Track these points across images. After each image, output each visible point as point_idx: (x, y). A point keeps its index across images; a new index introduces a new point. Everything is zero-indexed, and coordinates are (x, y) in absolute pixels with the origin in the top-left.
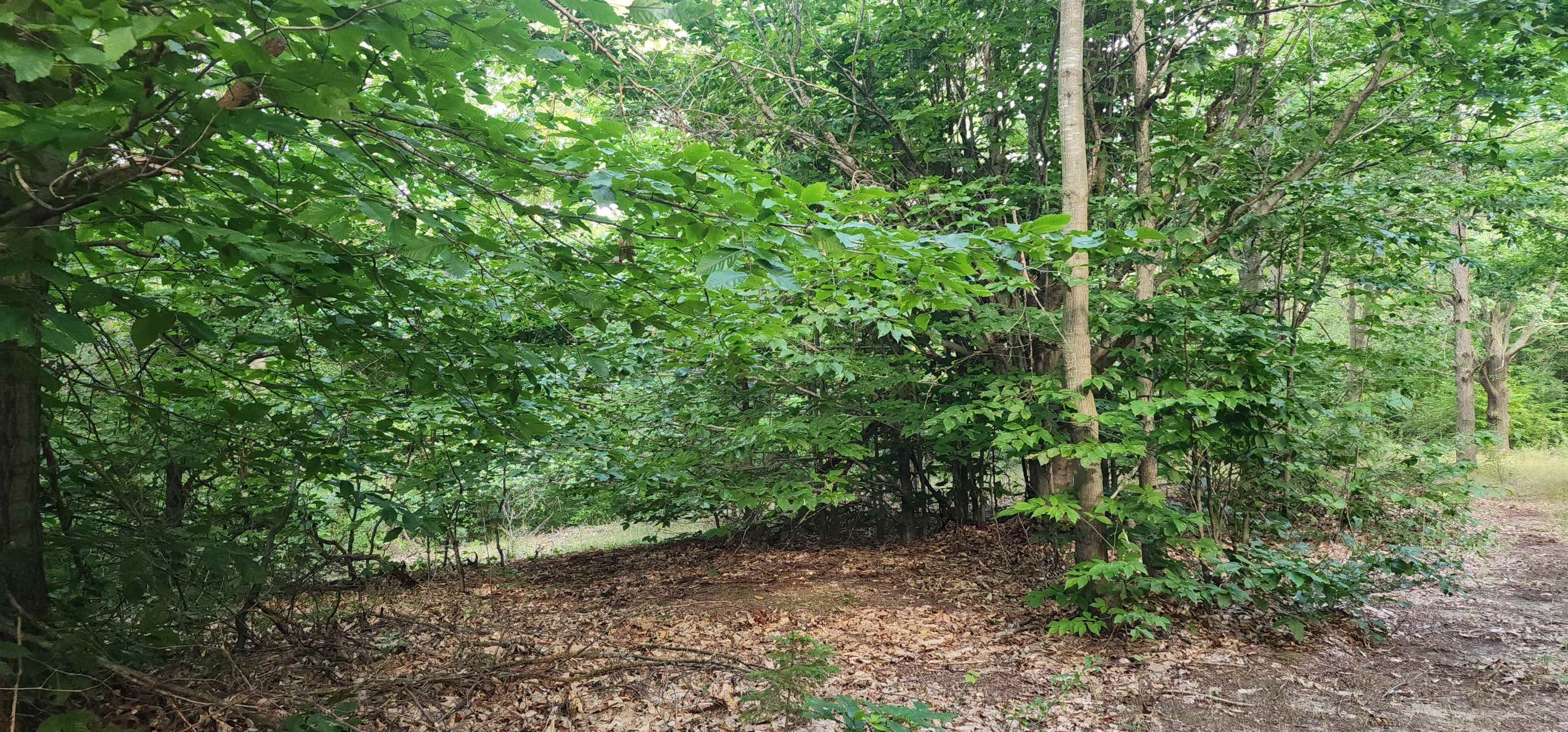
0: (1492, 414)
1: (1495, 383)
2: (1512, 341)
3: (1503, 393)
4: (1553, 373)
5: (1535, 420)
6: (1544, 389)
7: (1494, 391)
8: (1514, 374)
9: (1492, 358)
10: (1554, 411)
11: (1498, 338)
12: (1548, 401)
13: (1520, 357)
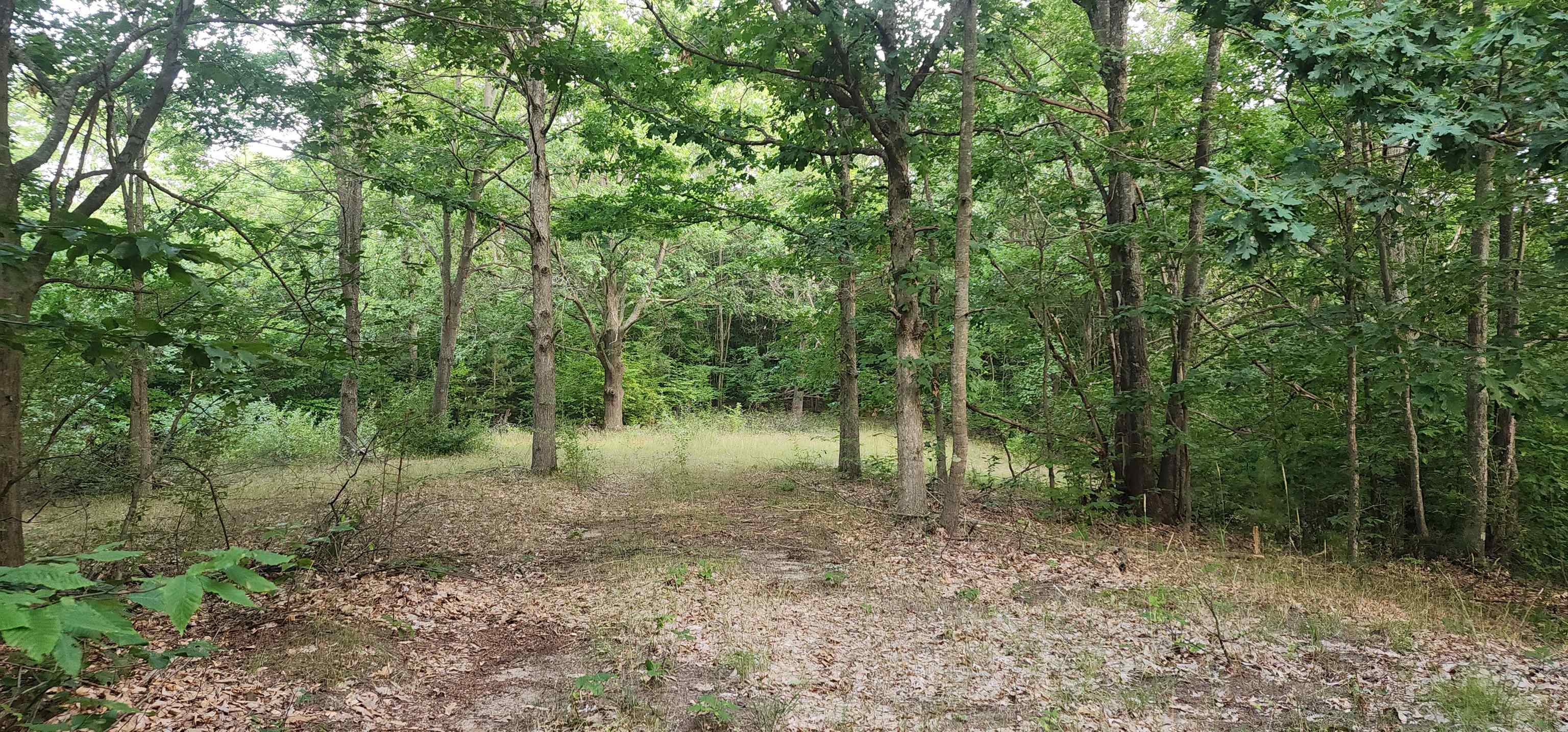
0: (609, 389)
1: (611, 358)
2: (626, 317)
3: (619, 368)
4: (660, 349)
5: (645, 395)
6: (654, 364)
7: (610, 366)
8: (629, 350)
9: (609, 332)
10: (662, 385)
11: (614, 313)
12: (657, 375)
13: (634, 333)
